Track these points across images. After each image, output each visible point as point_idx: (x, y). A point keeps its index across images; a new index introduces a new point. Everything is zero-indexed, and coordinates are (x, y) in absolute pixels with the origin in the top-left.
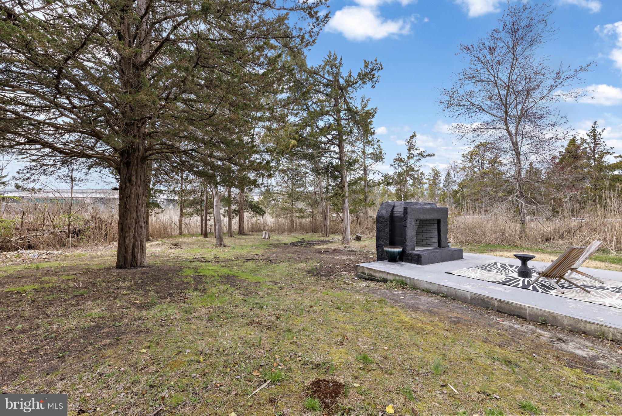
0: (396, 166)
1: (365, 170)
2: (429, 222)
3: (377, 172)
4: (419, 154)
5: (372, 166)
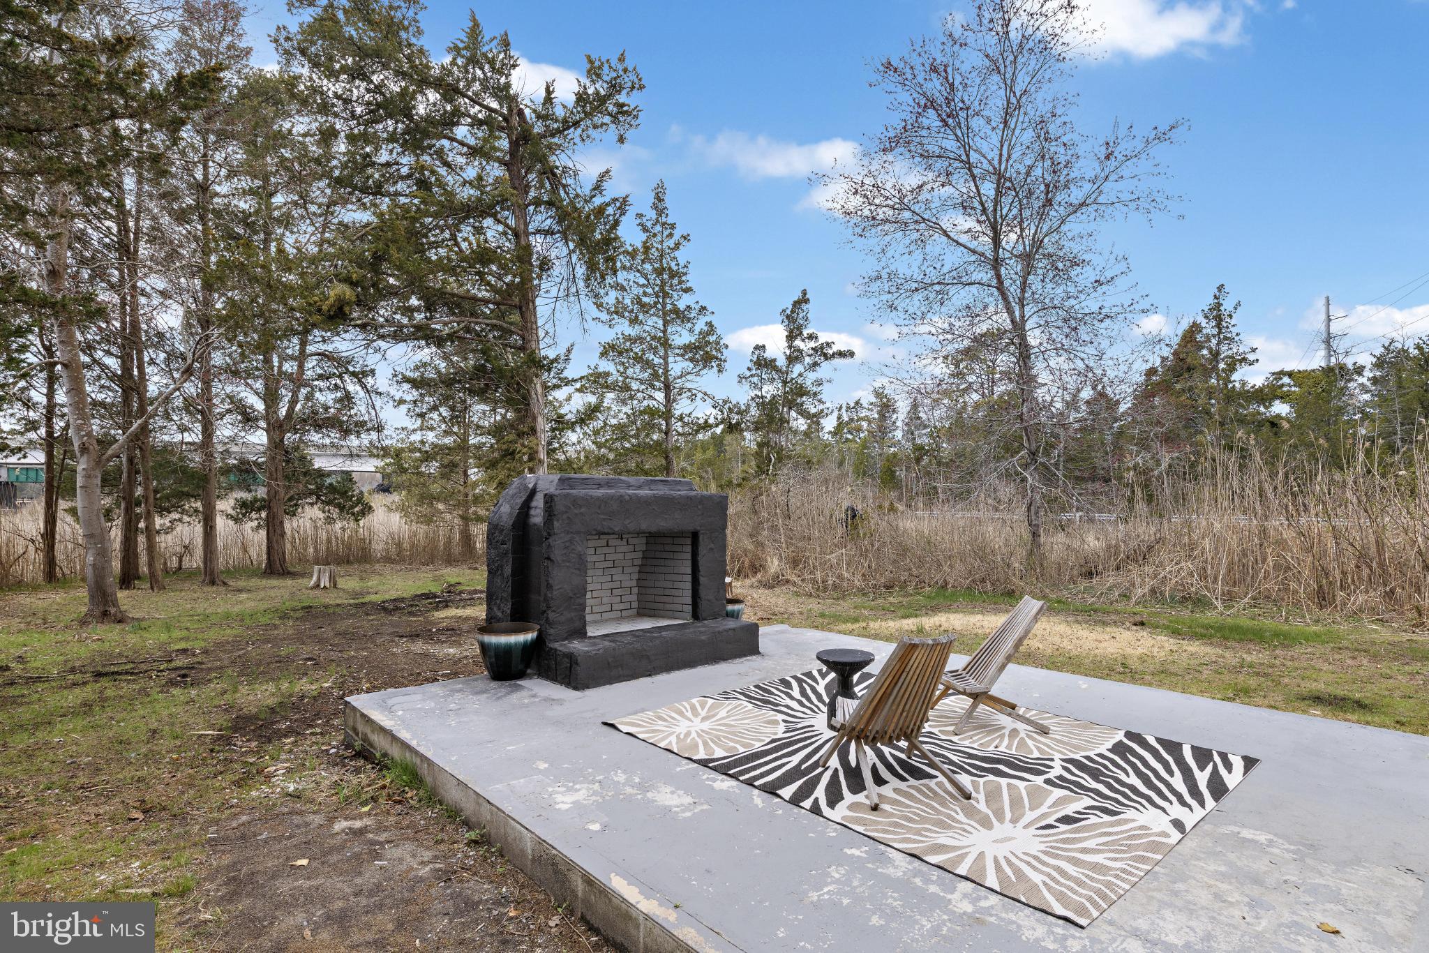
0: (755, 379)
1: (667, 388)
2: (669, 541)
3: (700, 395)
4: (814, 349)
5: (689, 377)
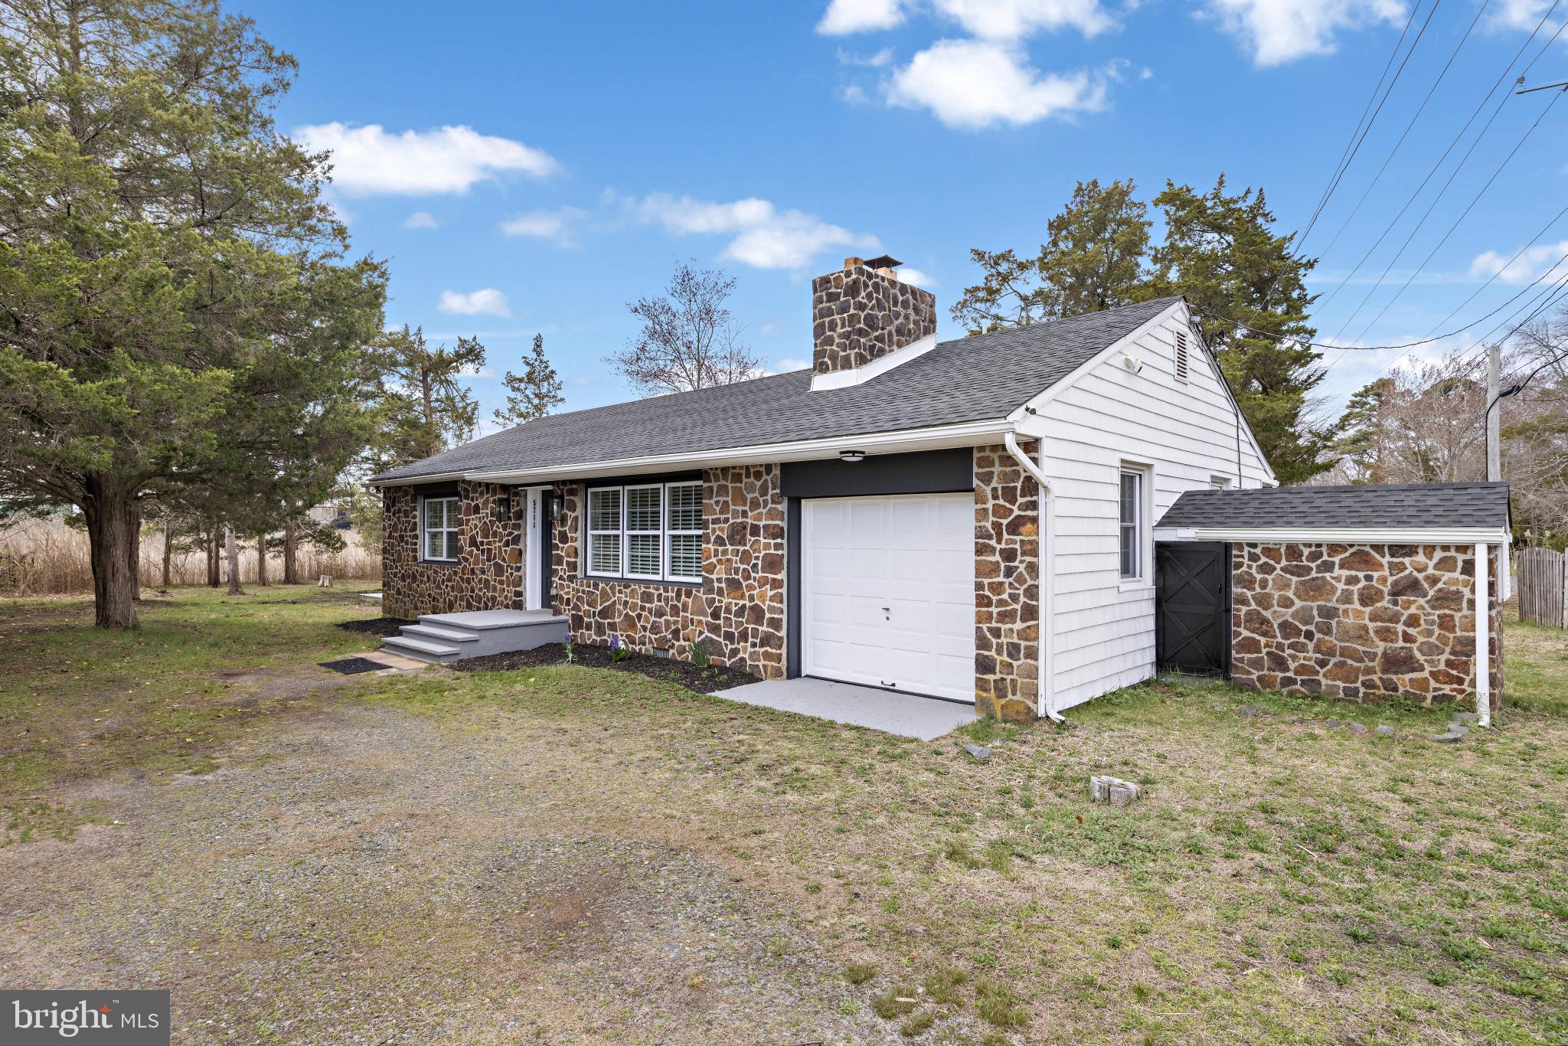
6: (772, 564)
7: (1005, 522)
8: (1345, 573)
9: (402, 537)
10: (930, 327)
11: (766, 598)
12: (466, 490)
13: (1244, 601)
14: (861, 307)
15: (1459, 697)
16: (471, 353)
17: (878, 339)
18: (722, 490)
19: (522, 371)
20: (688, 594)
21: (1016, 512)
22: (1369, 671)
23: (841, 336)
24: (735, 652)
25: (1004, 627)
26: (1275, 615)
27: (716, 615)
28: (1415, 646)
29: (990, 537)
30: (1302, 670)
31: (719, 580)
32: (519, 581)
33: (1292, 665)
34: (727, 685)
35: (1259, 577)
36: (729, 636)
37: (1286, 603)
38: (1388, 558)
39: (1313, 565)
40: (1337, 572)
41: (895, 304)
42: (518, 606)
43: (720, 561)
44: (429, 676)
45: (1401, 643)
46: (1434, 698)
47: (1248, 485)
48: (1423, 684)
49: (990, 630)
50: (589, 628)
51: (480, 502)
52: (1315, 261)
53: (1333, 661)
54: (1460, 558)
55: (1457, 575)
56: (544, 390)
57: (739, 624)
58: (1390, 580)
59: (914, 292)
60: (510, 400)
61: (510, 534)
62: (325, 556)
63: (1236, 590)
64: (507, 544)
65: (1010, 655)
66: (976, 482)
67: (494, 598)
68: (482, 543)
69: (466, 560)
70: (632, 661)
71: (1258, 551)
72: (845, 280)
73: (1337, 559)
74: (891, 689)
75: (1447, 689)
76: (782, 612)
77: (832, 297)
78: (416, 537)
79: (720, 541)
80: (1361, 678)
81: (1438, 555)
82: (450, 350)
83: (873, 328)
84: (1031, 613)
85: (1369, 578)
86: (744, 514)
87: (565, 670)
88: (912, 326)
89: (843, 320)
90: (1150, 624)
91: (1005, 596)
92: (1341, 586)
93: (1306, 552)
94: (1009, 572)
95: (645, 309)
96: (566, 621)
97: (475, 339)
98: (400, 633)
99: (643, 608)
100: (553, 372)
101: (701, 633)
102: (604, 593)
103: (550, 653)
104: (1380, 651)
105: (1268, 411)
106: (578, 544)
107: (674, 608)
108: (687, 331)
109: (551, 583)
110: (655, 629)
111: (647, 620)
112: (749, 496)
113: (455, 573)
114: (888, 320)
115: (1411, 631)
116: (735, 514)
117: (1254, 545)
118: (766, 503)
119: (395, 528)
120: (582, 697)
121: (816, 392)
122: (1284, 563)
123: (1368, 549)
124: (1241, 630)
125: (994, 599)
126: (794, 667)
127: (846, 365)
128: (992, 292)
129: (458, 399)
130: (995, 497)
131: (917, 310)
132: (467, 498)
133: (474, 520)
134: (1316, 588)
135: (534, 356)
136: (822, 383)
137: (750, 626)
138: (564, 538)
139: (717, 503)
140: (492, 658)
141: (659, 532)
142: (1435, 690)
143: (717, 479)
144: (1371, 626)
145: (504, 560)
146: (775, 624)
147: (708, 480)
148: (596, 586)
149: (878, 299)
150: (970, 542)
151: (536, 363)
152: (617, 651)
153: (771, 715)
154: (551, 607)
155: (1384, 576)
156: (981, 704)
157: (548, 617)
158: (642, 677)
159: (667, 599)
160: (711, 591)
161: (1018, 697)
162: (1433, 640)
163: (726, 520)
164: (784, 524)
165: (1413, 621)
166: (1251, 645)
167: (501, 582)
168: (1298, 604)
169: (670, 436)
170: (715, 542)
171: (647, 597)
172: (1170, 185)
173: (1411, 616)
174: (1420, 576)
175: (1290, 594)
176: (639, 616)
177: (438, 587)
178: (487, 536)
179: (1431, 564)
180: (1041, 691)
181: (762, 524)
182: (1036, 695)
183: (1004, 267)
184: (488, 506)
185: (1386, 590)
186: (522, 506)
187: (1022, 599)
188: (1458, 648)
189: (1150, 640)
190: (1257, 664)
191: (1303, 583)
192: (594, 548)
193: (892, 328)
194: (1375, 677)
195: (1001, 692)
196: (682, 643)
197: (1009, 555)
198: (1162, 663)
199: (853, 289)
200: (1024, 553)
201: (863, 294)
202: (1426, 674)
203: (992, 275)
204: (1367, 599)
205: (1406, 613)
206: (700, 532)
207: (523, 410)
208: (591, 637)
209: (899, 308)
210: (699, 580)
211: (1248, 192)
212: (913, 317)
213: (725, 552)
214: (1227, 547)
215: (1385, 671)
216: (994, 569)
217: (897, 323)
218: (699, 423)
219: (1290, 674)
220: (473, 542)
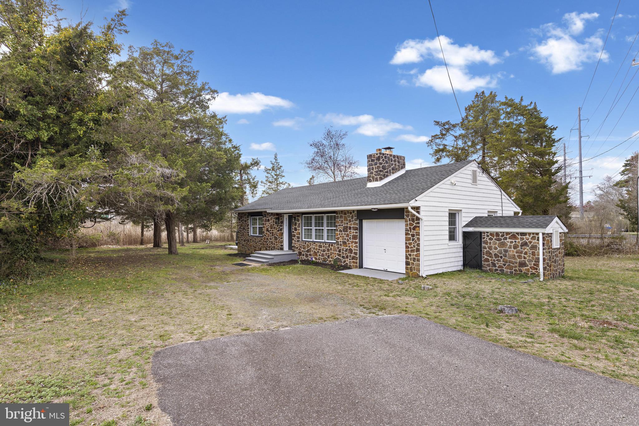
6: (355, 237)
7: (412, 227)
8: (510, 240)
9: (244, 228)
10: (403, 166)
11: (354, 247)
12: (265, 215)
13: (485, 248)
14: (381, 164)
15: (537, 273)
16: (256, 163)
17: (387, 172)
18: (341, 217)
19: (270, 167)
20: (332, 246)
21: (415, 225)
22: (516, 267)
23: (375, 172)
24: (345, 261)
25: (412, 254)
26: (493, 252)
27: (340, 251)
28: (526, 260)
29: (409, 231)
30: (500, 267)
31: (340, 242)
32: (282, 242)
33: (497, 266)
34: (343, 269)
35: (489, 241)
36: (343, 257)
37: (496, 248)
38: (520, 236)
39: (502, 238)
40: (508, 240)
41: (392, 161)
42: (282, 249)
43: (340, 236)
44: (263, 267)
45: (523, 259)
46: (531, 274)
47: (506, 214)
48: (528, 270)
49: (409, 254)
50: (303, 255)
51: (270, 218)
52: (557, 127)
53: (507, 264)
54: (537, 236)
55: (536, 241)
56: (278, 173)
57: (346, 254)
58: (521, 242)
59: (398, 157)
60: (267, 177)
61: (279, 228)
62: (205, 233)
63: (483, 245)
64: (278, 231)
65: (413, 261)
66: (405, 217)
67: (274, 247)
68: (270, 230)
69: (265, 235)
70: (316, 264)
71: (489, 234)
72: (376, 156)
73: (508, 237)
74: (386, 271)
75: (534, 271)
76: (357, 250)
77: (373, 161)
78: (248, 228)
79: (341, 231)
80: (514, 269)
81: (532, 236)
82: (249, 163)
83: (384, 169)
84: (418, 250)
85: (515, 242)
86: (347, 223)
87: (299, 266)
88: (397, 167)
89: (376, 167)
90: (461, 254)
91: (412, 246)
92: (509, 244)
93: (500, 234)
94: (413, 240)
95: (315, 145)
96: (296, 254)
97: (257, 158)
98: (250, 257)
99: (319, 250)
100: (281, 166)
101: (336, 256)
102: (308, 245)
103: (294, 262)
104: (518, 261)
105: (534, 183)
106: (300, 231)
107: (328, 249)
108: (329, 152)
109: (292, 242)
110: (323, 255)
111: (320, 253)
112: (348, 219)
113: (262, 239)
114: (389, 166)
115: (525, 256)
116: (345, 224)
117: (488, 233)
118: (353, 221)
119: (242, 225)
120: (305, 272)
121: (368, 188)
122: (495, 237)
123: (515, 234)
124: (485, 256)
125: (410, 246)
126: (361, 265)
127: (377, 180)
128: (443, 135)
129: (251, 180)
130: (410, 221)
131: (399, 162)
132: (265, 217)
133: (268, 223)
134: (503, 245)
135: (274, 161)
136: (370, 185)
137: (349, 254)
138: (296, 229)
139: (340, 220)
140: (278, 263)
141: (324, 228)
142: (531, 271)
143: (340, 214)
144: (516, 254)
145: (277, 235)
146: (356, 253)
147: (337, 214)
148: (305, 243)
149: (386, 161)
150: (404, 232)
151: (275, 164)
152: (313, 261)
153: (353, 276)
154: (292, 249)
155: (519, 241)
156: (407, 273)
157: (291, 252)
158: (320, 267)
159: (326, 247)
160: (338, 245)
161: (415, 271)
162: (530, 258)
163: (342, 225)
164: (358, 227)
165: (526, 253)
166: (487, 260)
167: (277, 242)
168: (499, 249)
169: (327, 201)
170: (339, 231)
171: (320, 246)
172: (506, 98)
173: (525, 252)
174: (527, 241)
175: (497, 246)
176: (318, 252)
177: (256, 244)
178: (272, 229)
179: (530, 238)
180: (421, 270)
181: (352, 226)
182: (419, 271)
183: (447, 127)
184: (272, 220)
185: (519, 245)
186: (283, 220)
187: (416, 247)
188: (536, 260)
189: (462, 259)
190: (488, 265)
191: (500, 243)
192: (304, 232)
193: (391, 169)
194: (517, 268)
195: (411, 270)
196: (330, 259)
197: (413, 236)
198: (464, 265)
199: (378, 159)
200: (416, 235)
201: (381, 160)
202: (529, 267)
203: (443, 129)
204: (515, 247)
205: (524, 251)
206: (335, 228)
207: (271, 180)
208: (304, 258)
209: (393, 162)
210: (335, 242)
211: (531, 103)
212: (397, 164)
213: (342, 234)
214: (481, 233)
215: (519, 267)
216: (409, 239)
217: (392, 167)
218: (335, 197)
219: (497, 268)
220: (267, 230)
